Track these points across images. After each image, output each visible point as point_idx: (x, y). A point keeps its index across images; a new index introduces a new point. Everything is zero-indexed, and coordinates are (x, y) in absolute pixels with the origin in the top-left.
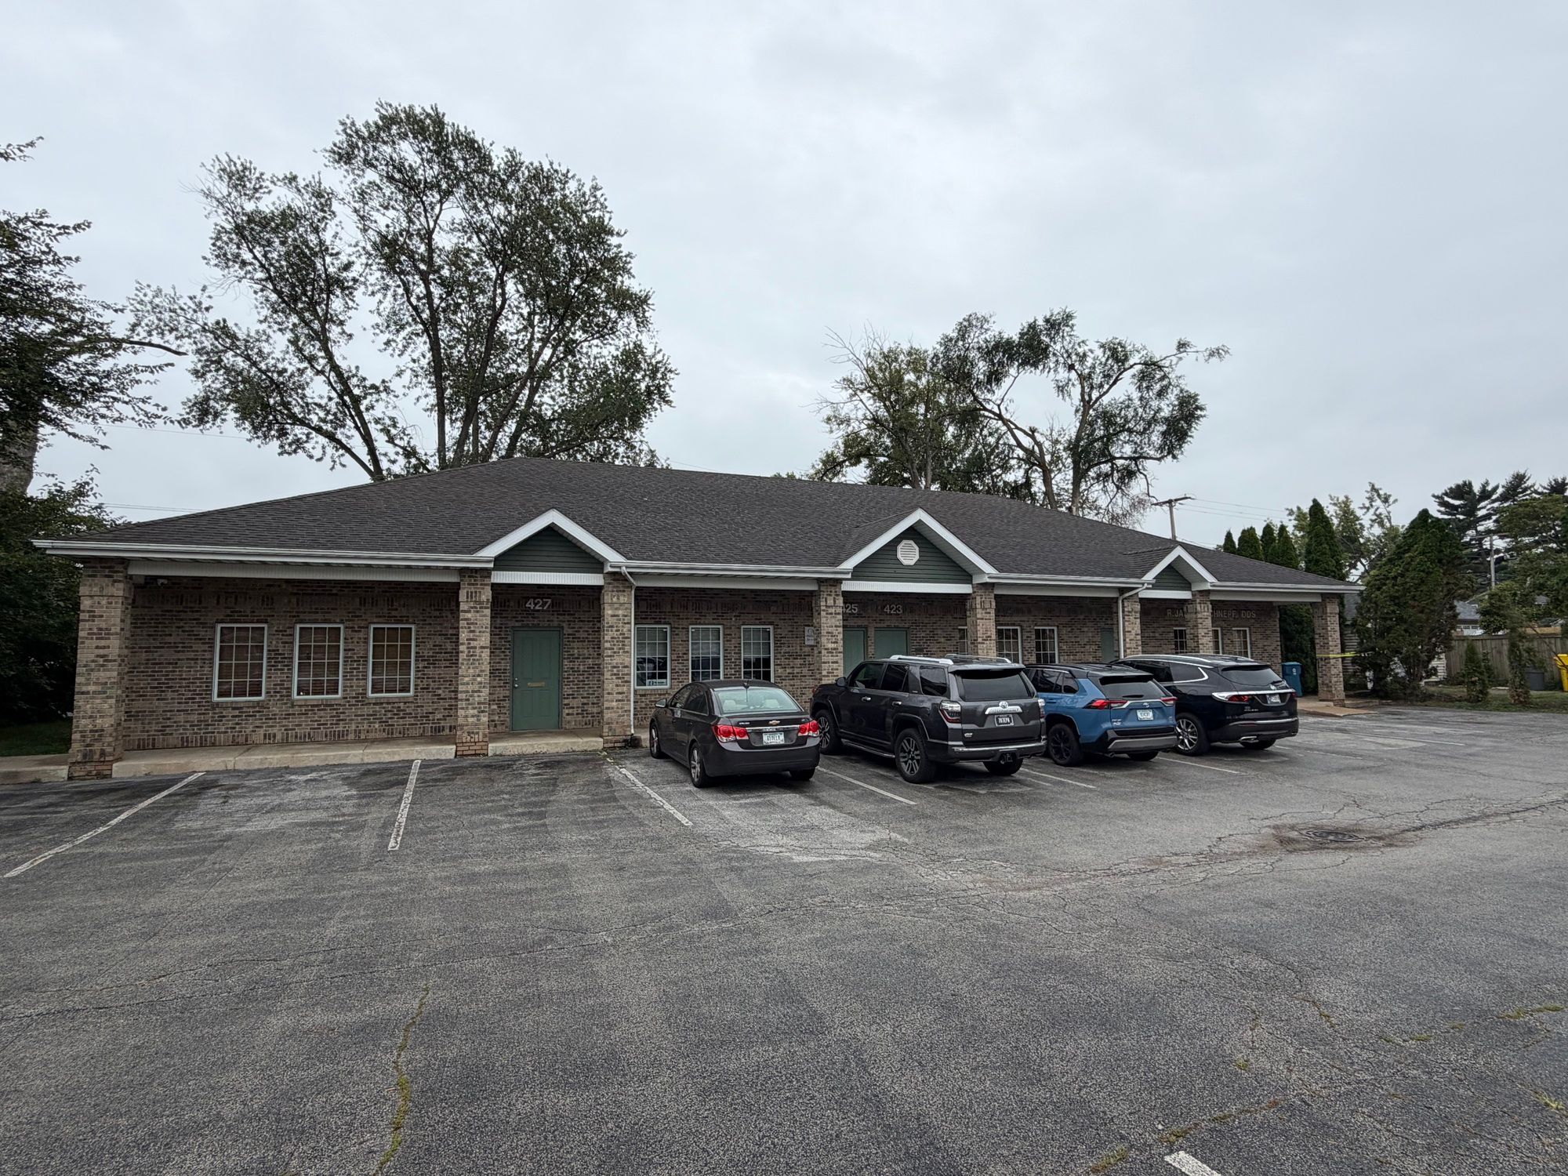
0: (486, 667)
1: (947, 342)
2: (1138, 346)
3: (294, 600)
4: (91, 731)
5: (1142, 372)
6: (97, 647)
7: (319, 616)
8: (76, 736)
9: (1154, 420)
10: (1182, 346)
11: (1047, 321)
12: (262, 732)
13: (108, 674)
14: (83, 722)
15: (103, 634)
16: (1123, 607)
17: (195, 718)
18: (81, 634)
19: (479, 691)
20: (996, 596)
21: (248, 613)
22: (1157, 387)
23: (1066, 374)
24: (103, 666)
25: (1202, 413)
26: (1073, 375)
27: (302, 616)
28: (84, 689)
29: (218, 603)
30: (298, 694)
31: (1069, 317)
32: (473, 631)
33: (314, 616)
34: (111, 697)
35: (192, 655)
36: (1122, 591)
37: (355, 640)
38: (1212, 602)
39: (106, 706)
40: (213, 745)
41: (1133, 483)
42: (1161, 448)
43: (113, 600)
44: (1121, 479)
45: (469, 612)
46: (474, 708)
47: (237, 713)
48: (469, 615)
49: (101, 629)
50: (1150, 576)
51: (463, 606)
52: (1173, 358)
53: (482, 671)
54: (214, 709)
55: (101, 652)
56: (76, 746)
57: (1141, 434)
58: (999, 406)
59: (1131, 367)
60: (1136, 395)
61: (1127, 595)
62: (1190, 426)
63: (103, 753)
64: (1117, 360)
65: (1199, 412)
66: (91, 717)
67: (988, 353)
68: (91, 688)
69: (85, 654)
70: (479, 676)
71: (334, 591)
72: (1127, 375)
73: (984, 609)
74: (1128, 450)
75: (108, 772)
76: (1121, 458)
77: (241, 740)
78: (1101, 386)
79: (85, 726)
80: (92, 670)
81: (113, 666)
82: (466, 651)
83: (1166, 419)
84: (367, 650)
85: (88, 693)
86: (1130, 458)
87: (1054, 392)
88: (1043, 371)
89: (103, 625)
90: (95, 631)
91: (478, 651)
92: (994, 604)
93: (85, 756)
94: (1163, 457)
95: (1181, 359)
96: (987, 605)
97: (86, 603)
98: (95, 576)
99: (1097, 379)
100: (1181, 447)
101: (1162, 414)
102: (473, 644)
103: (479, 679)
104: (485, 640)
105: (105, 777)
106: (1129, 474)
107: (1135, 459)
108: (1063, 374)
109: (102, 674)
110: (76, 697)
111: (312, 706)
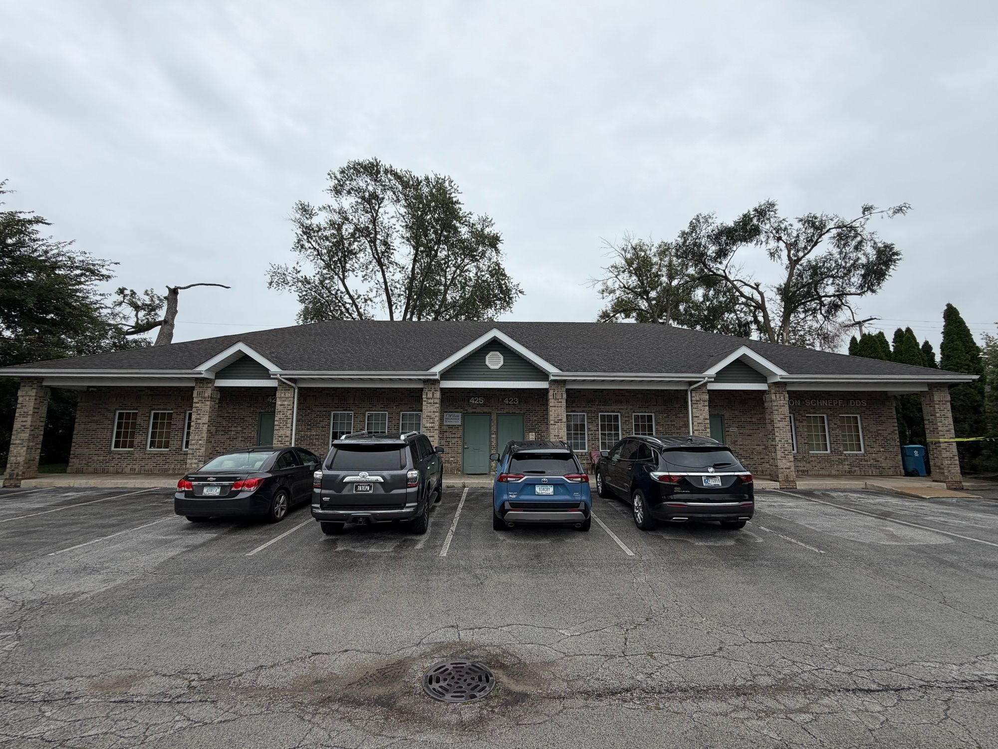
0: (205, 435)
1: (684, 235)
2: (831, 215)
3: (150, 398)
4: (15, 463)
5: (839, 235)
6: (22, 422)
7: (162, 407)
8: (8, 466)
9: (854, 266)
10: (867, 209)
11: (756, 210)
12: (129, 467)
13: (25, 435)
14: (12, 458)
15: (25, 415)
16: (691, 397)
17: (102, 458)
18: (17, 415)
19: (199, 449)
20: (568, 391)
21: (129, 405)
22: (854, 243)
23: (776, 244)
24: (23, 430)
25: (898, 257)
26: (782, 245)
27: (154, 407)
28: (14, 442)
29: (116, 400)
30: (150, 448)
31: (773, 205)
32: (199, 414)
33: (159, 407)
34: (24, 447)
35: (103, 426)
36: (691, 383)
37: (177, 419)
38: (789, 392)
39: (22, 451)
40: (108, 472)
41: (839, 313)
42: (861, 286)
43: (31, 398)
44: (828, 312)
45: (198, 403)
46: (196, 459)
47: (119, 456)
48: (198, 405)
49: (24, 412)
50: (713, 371)
51: (195, 400)
52: (861, 220)
53: (202, 437)
54: (110, 454)
55: (24, 424)
56: (8, 470)
57: (842, 278)
58: (724, 271)
59: (828, 231)
60: (835, 251)
61: (692, 387)
62: (888, 267)
63: (17, 475)
64: (816, 228)
65: (896, 257)
66: (16, 456)
67: (716, 238)
68: (18, 442)
69: (17, 425)
70: (200, 440)
71: (170, 393)
72: (826, 237)
73: (556, 399)
74: (831, 290)
75: (18, 485)
76: (826, 296)
77: (120, 471)
78: (805, 248)
79: (13, 460)
80: (19, 433)
81: (28, 431)
82: (195, 426)
83: (863, 265)
84: (184, 425)
85: (15, 444)
86: (834, 296)
87: (768, 257)
88: (756, 244)
89: (26, 410)
90: (22, 413)
91: (201, 425)
92: (565, 396)
93: (10, 475)
94: (864, 292)
95: (868, 219)
96: (559, 397)
97: (20, 400)
98: (25, 386)
99: (802, 244)
100: (879, 284)
101: (860, 261)
102: (199, 421)
103: (200, 442)
104: (205, 419)
105: (19, 486)
106: (835, 307)
107: (838, 296)
108: (773, 244)
109: (23, 435)
110: (11, 446)
111: (154, 454)
